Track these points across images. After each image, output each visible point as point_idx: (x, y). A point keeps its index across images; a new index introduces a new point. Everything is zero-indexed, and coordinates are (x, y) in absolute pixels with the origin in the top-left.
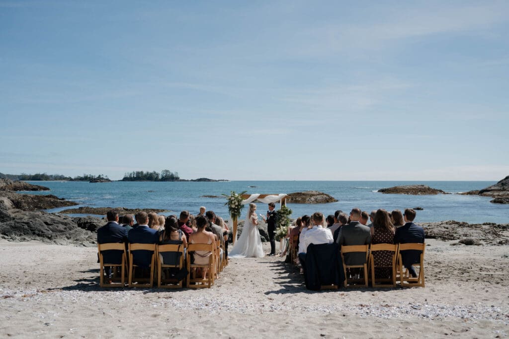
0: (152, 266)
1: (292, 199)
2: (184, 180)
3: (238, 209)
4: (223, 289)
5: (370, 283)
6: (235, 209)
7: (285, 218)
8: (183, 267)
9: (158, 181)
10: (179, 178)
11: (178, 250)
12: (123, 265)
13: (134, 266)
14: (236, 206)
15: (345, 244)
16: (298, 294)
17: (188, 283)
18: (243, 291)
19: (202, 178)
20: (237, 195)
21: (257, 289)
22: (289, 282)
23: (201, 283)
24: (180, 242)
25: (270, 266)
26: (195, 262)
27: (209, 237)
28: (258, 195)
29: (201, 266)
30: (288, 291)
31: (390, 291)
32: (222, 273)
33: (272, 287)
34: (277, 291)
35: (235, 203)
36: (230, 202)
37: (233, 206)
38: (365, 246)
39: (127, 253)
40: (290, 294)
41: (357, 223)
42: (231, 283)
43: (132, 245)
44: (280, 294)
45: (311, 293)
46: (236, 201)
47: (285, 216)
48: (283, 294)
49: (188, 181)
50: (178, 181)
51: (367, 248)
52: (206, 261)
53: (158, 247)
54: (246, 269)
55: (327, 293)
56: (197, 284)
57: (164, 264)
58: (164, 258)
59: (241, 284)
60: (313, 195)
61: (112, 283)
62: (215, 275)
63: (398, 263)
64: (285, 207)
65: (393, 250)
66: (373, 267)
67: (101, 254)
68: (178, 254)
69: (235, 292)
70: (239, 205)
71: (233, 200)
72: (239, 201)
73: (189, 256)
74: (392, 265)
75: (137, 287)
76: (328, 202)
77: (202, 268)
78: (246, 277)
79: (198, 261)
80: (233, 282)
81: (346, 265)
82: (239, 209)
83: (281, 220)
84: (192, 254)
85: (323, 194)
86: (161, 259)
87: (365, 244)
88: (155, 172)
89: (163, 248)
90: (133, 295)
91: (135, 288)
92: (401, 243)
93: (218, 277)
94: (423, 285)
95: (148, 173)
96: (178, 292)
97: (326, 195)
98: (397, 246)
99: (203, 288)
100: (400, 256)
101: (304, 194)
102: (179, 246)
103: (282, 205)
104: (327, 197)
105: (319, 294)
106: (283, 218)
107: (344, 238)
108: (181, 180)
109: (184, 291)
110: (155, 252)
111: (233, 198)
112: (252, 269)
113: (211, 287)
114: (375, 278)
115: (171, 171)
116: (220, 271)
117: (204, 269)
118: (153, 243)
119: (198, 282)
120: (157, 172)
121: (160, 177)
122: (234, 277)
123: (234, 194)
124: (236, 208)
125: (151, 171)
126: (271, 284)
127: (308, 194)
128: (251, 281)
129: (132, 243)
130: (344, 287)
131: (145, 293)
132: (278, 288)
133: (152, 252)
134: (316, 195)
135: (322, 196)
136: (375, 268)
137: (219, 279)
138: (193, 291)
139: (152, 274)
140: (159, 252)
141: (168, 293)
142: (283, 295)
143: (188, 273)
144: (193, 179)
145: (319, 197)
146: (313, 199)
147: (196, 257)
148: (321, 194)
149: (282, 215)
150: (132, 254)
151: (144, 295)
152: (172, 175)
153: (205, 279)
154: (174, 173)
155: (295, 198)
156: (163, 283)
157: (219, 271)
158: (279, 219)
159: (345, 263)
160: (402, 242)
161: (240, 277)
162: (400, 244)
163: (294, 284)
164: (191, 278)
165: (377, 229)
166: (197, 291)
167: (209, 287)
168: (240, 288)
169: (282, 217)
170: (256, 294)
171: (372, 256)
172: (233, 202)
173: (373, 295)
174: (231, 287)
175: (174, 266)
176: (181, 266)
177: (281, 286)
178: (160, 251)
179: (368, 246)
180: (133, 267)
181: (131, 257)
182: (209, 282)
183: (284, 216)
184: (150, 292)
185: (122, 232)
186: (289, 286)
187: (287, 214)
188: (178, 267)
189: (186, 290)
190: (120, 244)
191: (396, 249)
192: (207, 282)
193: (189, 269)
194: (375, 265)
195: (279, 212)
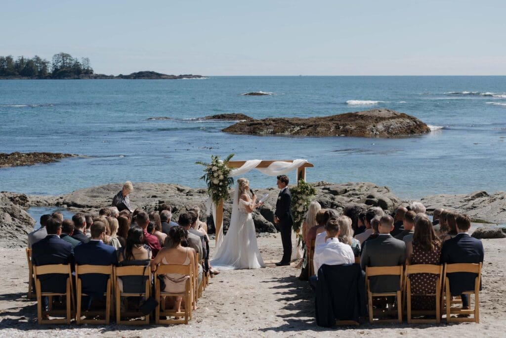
0: (108, 294)
1: (337, 127)
2: (103, 77)
3: (224, 187)
4: (204, 326)
5: (405, 317)
6: (218, 186)
7: (304, 200)
8: (150, 296)
9: (46, 78)
10: (91, 72)
11: (144, 273)
12: (68, 294)
13: (84, 295)
14: (220, 181)
15: (370, 265)
16: (305, 332)
17: (157, 318)
18: (232, 327)
19: (144, 70)
20: (221, 161)
21: (250, 326)
22: (297, 315)
23: (173, 317)
24: (145, 263)
25: (275, 288)
26: (166, 290)
27: (186, 254)
28: (258, 161)
29: (174, 295)
30: (293, 327)
31: (428, 329)
32: (200, 300)
33: (272, 322)
34: (278, 328)
35: (218, 176)
36: (211, 173)
37: (216, 182)
38: (399, 267)
39: (74, 277)
40: (293, 332)
41: (388, 237)
42: (215, 316)
43: (80, 266)
44: (281, 332)
45: (321, 330)
46: (220, 172)
47: (304, 197)
48: (284, 331)
49: (112, 77)
50: (90, 78)
51: (400, 270)
52: (181, 288)
53: (116, 269)
54: (237, 293)
55: (344, 331)
56: (168, 318)
57: (124, 292)
58: (123, 285)
59: (229, 319)
60: (382, 119)
61: (51, 318)
62: (193, 304)
63: (443, 289)
64: (303, 183)
65: (437, 273)
66: (409, 295)
67: (38, 280)
68: (143, 278)
69: (222, 330)
70: (225, 179)
71: (215, 171)
72: (225, 173)
73: (159, 280)
74: (435, 292)
75: (88, 324)
76: (412, 132)
77: (175, 298)
78: (236, 307)
79: (171, 287)
80: (218, 314)
81: (373, 292)
82: (226, 187)
83: (297, 205)
84: (161, 278)
85: (403, 116)
86: (120, 286)
87: (399, 264)
88: (38, 59)
89: (121, 271)
90: (88, 334)
91: (86, 325)
92: (448, 263)
93: (196, 308)
94: (476, 320)
95: (22, 60)
96: (145, 330)
97: (409, 117)
98: (442, 267)
99: (178, 324)
100: (447, 280)
101: (362, 117)
102: (145, 268)
103: (299, 179)
104: (412, 123)
105: (332, 332)
106: (300, 201)
107: (369, 258)
108: (97, 77)
109: (153, 329)
110: (112, 276)
111: (215, 168)
112: (246, 292)
113: (189, 323)
114: (412, 309)
115: (74, 57)
116: (199, 297)
117: (178, 299)
118: (109, 264)
119: (170, 316)
120: (43, 57)
121: (50, 70)
122: (220, 307)
123: (217, 162)
124: (221, 184)
125: (29, 56)
126: (272, 317)
127: (371, 117)
128: (244, 313)
129: (79, 264)
130: (369, 322)
131: (103, 332)
132: (281, 322)
133: (108, 276)
134: (389, 119)
135: (401, 120)
136: (411, 296)
137: (198, 310)
138: (165, 328)
139: (108, 306)
140: (116, 276)
141: (132, 331)
142: (285, 333)
143: (157, 304)
144: (124, 74)
145: (395, 123)
146: (380, 126)
147: (167, 282)
148: (398, 117)
149: (299, 196)
150: (80, 280)
151: (103, 335)
152: (77, 65)
153: (179, 312)
154: (81, 61)
155: (344, 125)
156: (123, 318)
157: (197, 297)
158: (295, 202)
159: (371, 291)
160: (450, 262)
161: (227, 307)
162: (446, 265)
163: (302, 318)
164: (161, 310)
165: (416, 246)
166: (170, 328)
167: (186, 323)
168: (229, 323)
169: (298, 199)
170: (248, 332)
171: (407, 280)
172: (216, 175)
173: (401, 334)
174: (216, 322)
175: (138, 295)
176: (147, 294)
177: (285, 320)
178: (119, 274)
179: (402, 267)
180: (82, 297)
181: (79, 283)
182: (187, 315)
183: (302, 198)
184: (108, 330)
185: (66, 250)
186: (295, 321)
187: (307, 195)
188: (143, 295)
189: (154, 327)
190: (64, 266)
191: (440, 271)
192: (182, 316)
193: (158, 299)
194: (412, 292)
195: (293, 191)
